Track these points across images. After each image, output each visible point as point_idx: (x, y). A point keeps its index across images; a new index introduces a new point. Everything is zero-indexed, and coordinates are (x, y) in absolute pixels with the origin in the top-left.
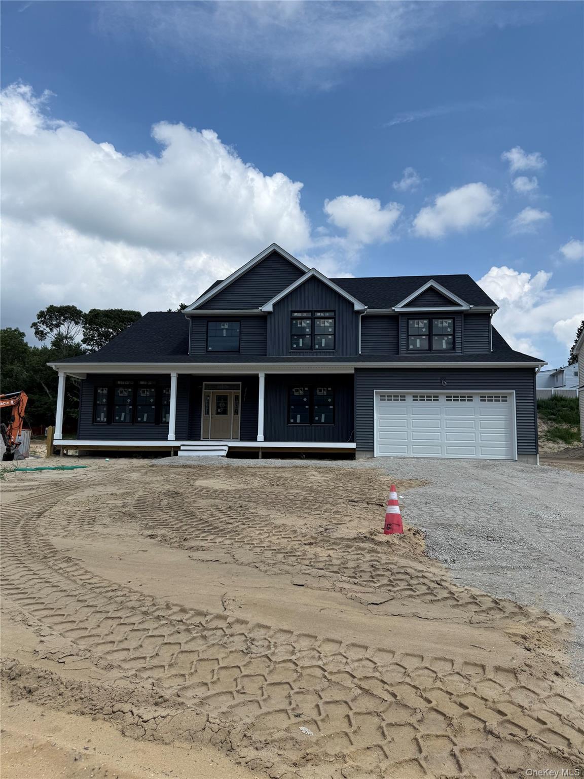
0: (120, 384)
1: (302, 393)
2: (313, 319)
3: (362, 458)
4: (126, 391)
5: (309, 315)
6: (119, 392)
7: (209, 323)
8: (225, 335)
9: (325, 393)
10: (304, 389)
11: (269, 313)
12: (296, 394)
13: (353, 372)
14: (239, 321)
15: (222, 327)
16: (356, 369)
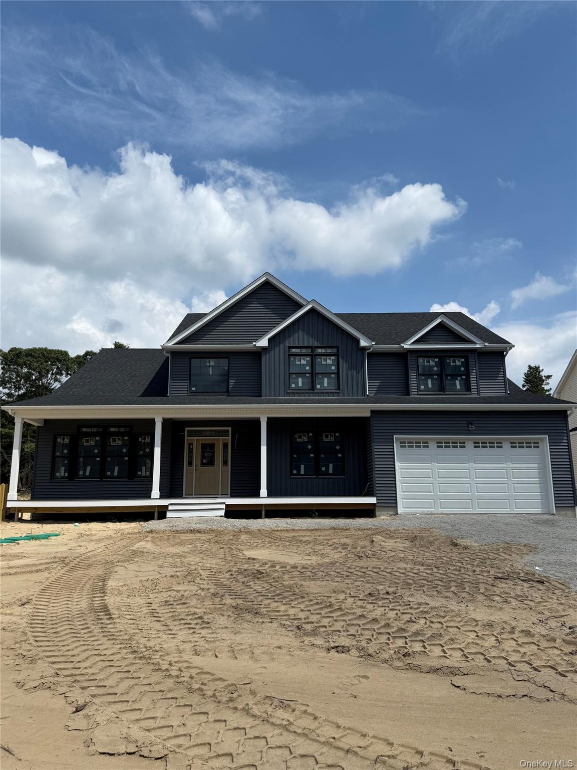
0: (86, 432)
1: (305, 439)
2: (313, 356)
3: (383, 515)
4: (92, 440)
5: (309, 351)
6: (84, 440)
7: (192, 360)
8: (211, 374)
9: (333, 439)
10: (308, 435)
11: (263, 348)
12: (299, 440)
13: (369, 415)
14: (228, 358)
15: (208, 364)
16: (373, 412)
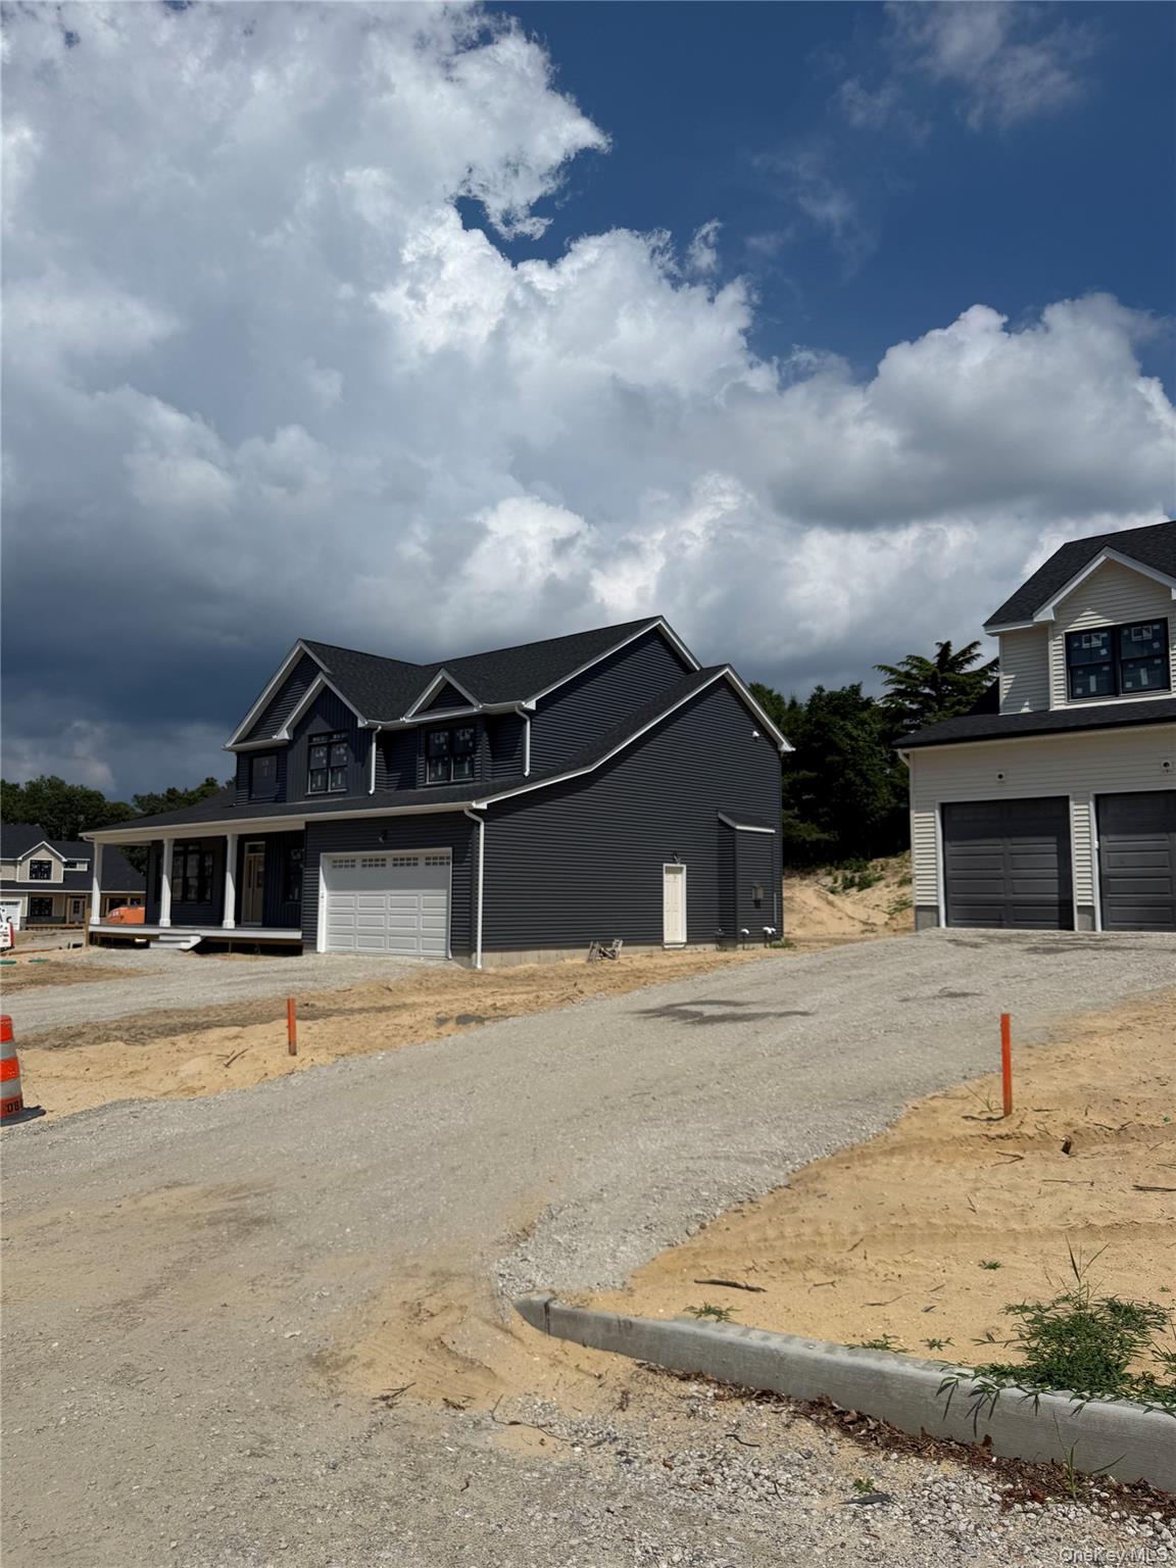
1: (299, 856)
2: (329, 746)
3: (306, 953)
5: (323, 740)
7: (253, 760)
8: (266, 775)
10: (301, 851)
11: (289, 741)
12: (293, 858)
13: (303, 827)
14: (278, 754)
15: (264, 764)
16: (307, 823)
